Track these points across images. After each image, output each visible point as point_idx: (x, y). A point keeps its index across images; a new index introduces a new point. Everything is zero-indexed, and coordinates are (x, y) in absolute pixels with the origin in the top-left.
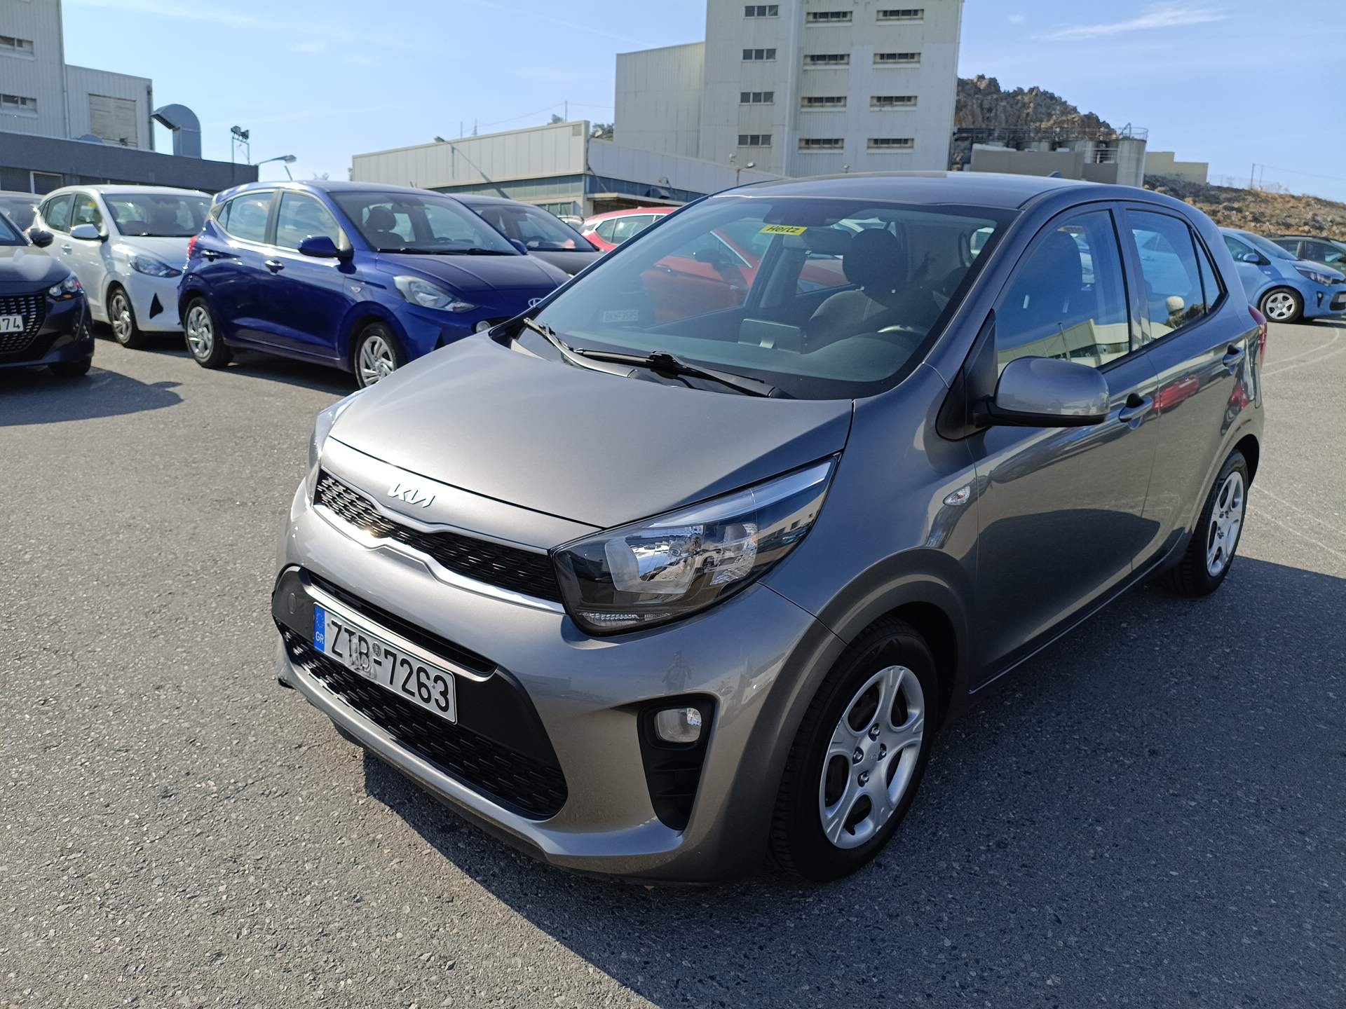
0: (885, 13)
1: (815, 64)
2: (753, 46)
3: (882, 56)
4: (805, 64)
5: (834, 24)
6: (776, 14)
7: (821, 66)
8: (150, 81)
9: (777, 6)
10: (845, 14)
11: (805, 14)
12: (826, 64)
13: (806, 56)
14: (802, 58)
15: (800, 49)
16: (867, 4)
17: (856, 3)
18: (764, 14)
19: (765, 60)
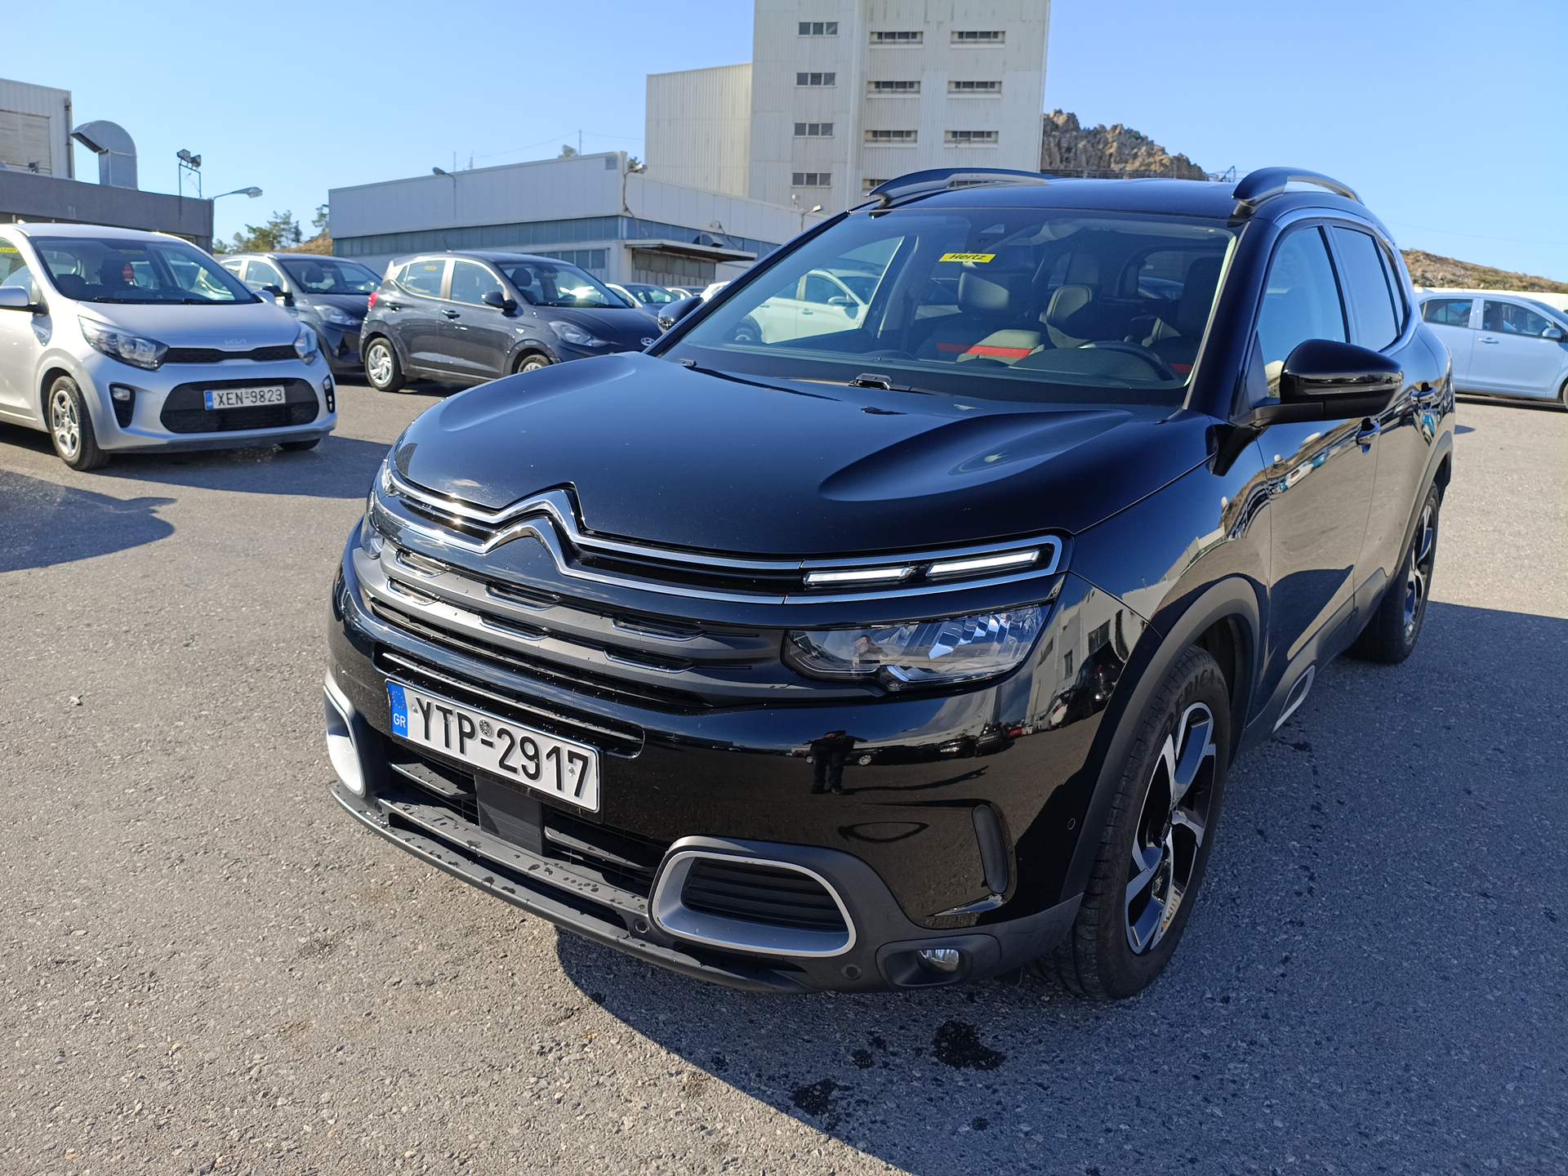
0: (961, 34)
1: (880, 92)
2: (808, 69)
3: (958, 84)
4: (869, 92)
5: (901, 46)
6: (835, 32)
7: (886, 94)
8: (69, 93)
9: (836, 23)
10: (914, 35)
11: (868, 34)
12: (893, 92)
13: (870, 82)
14: (865, 83)
15: (863, 74)
16: (940, 23)
17: (927, 22)
18: (821, 32)
19: (822, 85)
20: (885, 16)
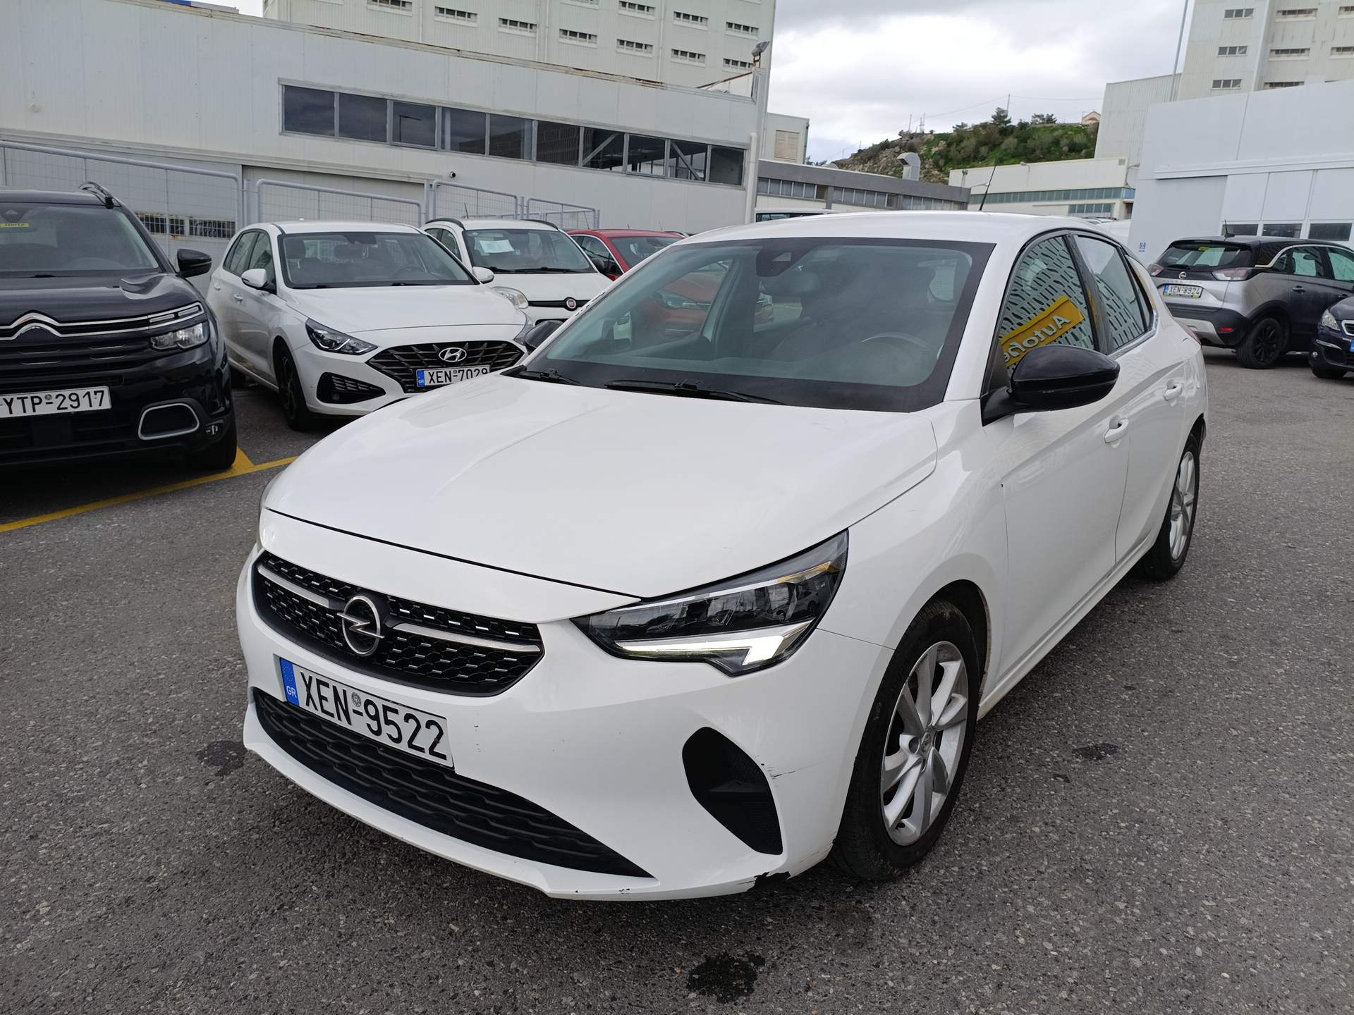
0: (1339, 49)
2: (1222, 77)
5: (1294, 57)
6: (1244, 52)
8: (808, 120)
9: (1246, 47)
10: (1303, 51)
11: (1269, 51)
13: (1265, 84)
14: (1263, 84)
15: (1260, 77)
16: (1324, 42)
17: (1313, 42)
18: (1234, 53)
19: (1231, 88)
20: (1283, 39)
